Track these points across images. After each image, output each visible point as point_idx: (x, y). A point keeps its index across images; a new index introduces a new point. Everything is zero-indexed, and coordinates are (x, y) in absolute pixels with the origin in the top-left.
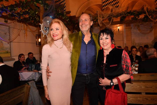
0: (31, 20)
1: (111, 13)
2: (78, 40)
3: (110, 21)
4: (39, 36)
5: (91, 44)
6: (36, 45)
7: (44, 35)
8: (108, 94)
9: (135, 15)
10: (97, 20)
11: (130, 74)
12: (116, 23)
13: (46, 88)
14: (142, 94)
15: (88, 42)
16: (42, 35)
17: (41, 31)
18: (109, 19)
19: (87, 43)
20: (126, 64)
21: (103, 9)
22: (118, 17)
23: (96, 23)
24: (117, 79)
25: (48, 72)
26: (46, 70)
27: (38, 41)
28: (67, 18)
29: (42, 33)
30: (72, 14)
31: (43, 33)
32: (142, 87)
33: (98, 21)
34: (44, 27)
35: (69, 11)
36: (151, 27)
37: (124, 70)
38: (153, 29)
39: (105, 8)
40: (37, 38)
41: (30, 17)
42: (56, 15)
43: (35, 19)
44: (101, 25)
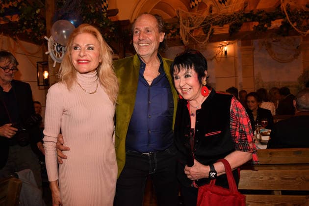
0: (24, 27)
1: (209, 16)
2: (132, 74)
3: (207, 33)
4: (45, 64)
5: (160, 85)
6: (39, 85)
7: (57, 63)
8: (202, 196)
9: (261, 20)
10: (179, 30)
11: (250, 150)
12: (221, 38)
13: (54, 187)
14: (273, 194)
15: (154, 80)
16: (51, 63)
17: (49, 54)
18: (205, 29)
19: (150, 83)
20: (239, 128)
21: (193, 6)
22: (225, 24)
23: (175, 37)
24: (223, 162)
25: (60, 148)
26: (56, 143)
27: (44, 77)
28: (111, 26)
29: (51, 59)
30: (121, 17)
31: (53, 58)
32: (275, 178)
33: (181, 32)
34: (55, 44)
35: (114, 8)
36: (295, 48)
37: (237, 142)
38: (300, 53)
39: (197, 4)
40: (41, 69)
41: (21, 21)
42: (84, 17)
43: (35, 26)
44: (186, 42)
